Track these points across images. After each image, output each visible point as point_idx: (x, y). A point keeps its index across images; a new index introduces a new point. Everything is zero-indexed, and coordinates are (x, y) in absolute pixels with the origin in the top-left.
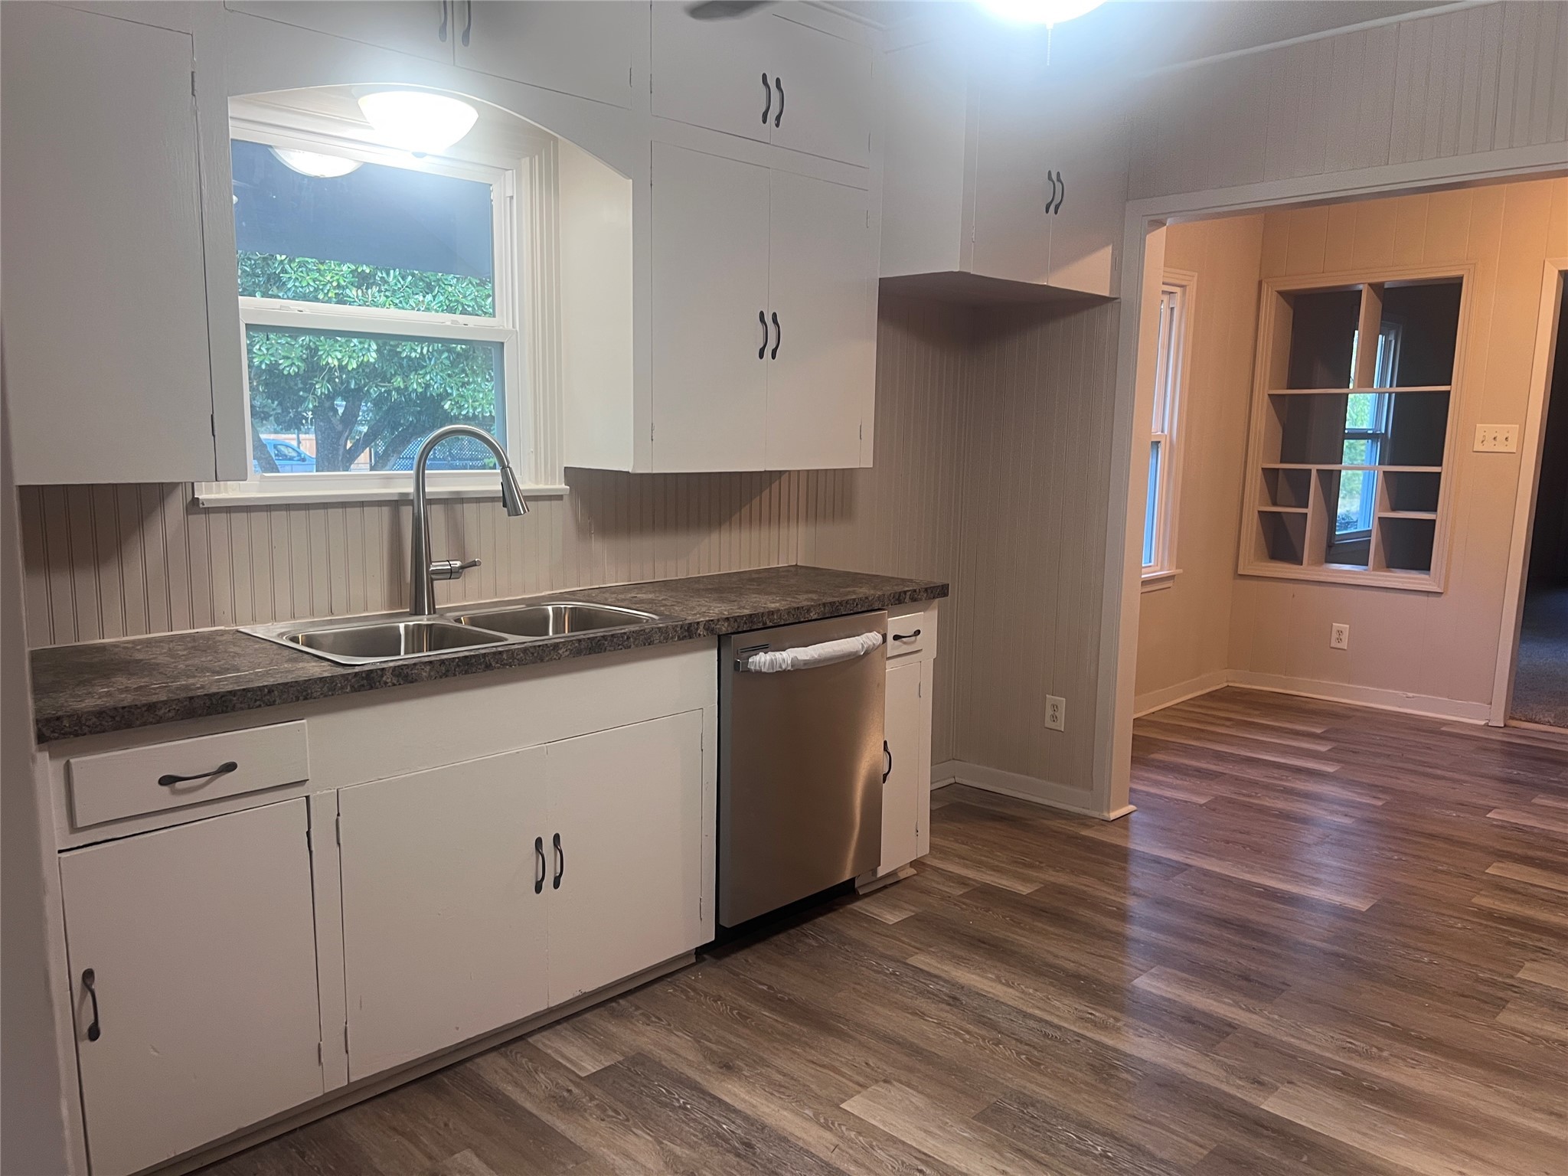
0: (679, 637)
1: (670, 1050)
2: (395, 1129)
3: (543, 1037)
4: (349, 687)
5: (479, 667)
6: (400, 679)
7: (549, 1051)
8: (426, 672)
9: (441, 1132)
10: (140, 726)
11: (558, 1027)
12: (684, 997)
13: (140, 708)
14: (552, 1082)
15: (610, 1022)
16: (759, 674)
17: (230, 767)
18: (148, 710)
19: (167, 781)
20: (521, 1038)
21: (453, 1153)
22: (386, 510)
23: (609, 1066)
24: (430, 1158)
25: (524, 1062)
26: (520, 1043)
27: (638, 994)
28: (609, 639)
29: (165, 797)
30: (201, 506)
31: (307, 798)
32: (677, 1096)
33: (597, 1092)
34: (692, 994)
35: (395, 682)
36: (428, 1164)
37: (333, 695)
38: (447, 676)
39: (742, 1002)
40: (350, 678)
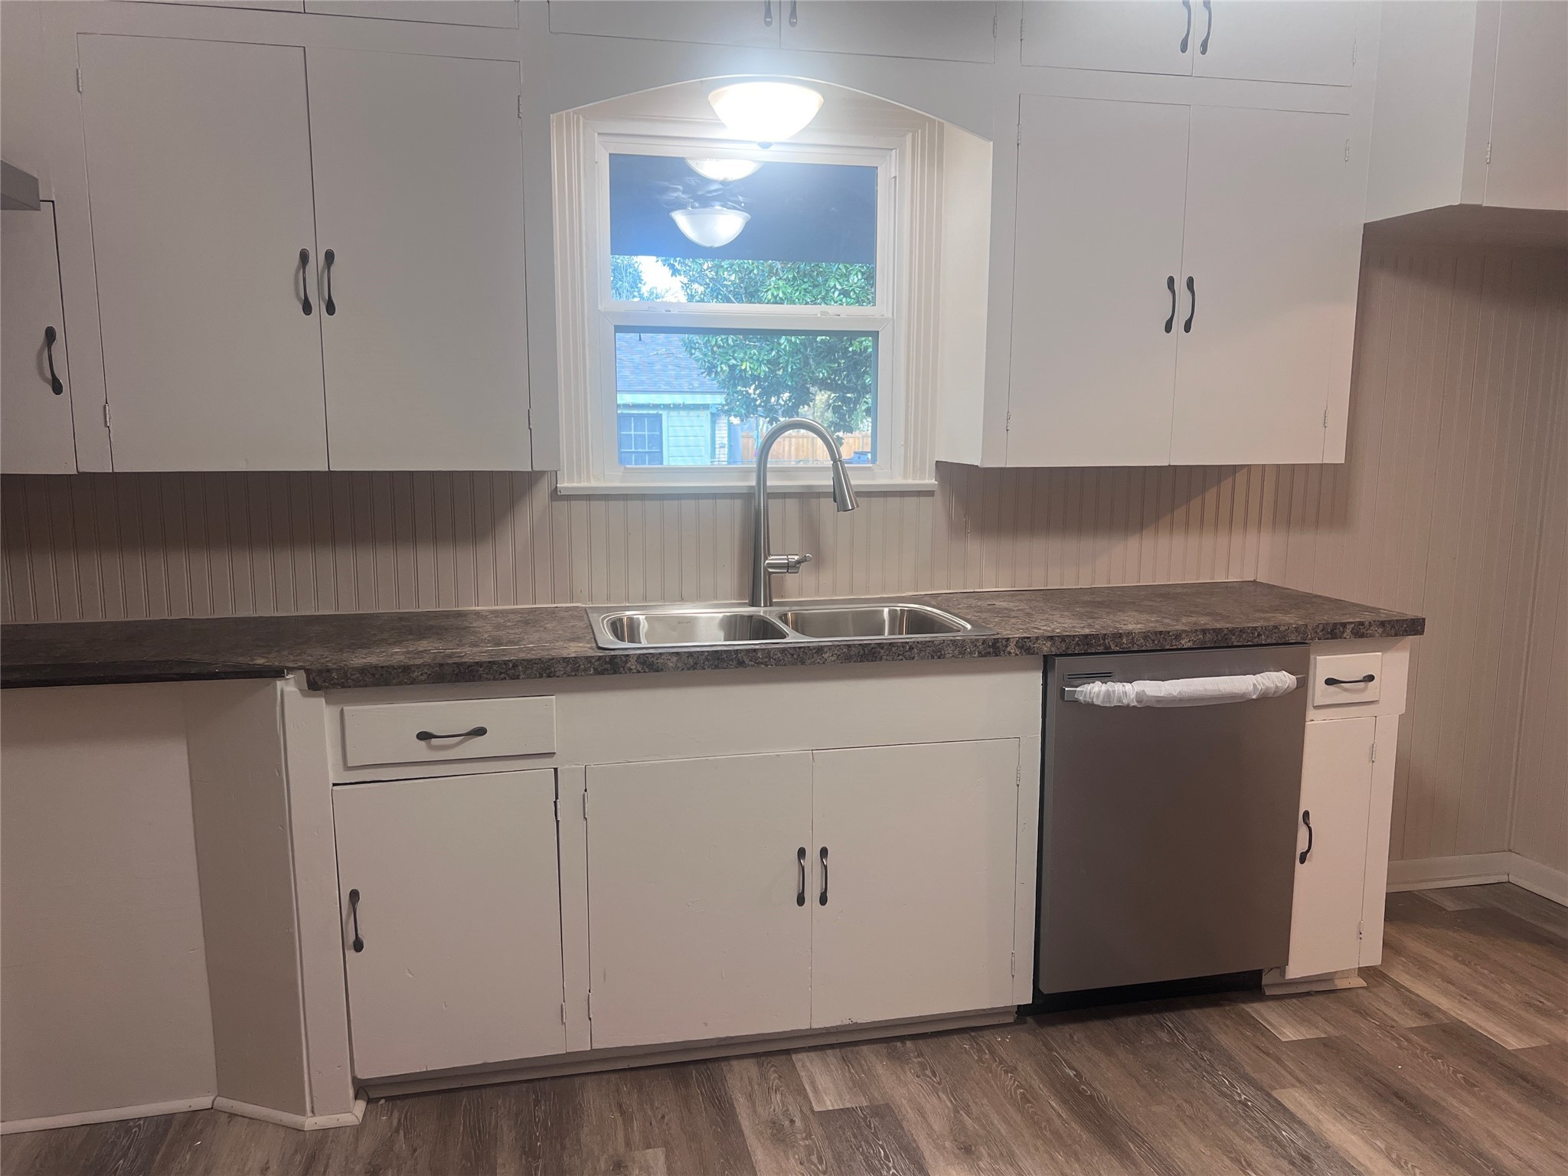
0: (980, 653)
1: (921, 1112)
2: (620, 1106)
3: (808, 1057)
4: (592, 669)
5: (731, 663)
6: (645, 667)
7: (803, 1074)
8: (672, 662)
9: (654, 1123)
10: (396, 685)
11: (829, 1052)
12: (976, 1058)
13: (396, 669)
14: (783, 1106)
15: (882, 1062)
17: (480, 732)
18: (403, 671)
19: (424, 736)
20: (788, 1052)
21: (649, 1147)
22: (738, 503)
23: (848, 1109)
24: (628, 1144)
25: (772, 1078)
26: (783, 1057)
27: (930, 1041)
28: (886, 647)
29: (421, 751)
30: (559, 493)
31: (556, 770)
32: (891, 1165)
33: (818, 1131)
34: (987, 1057)
35: (640, 669)
36: (622, 1150)
37: (576, 675)
38: (695, 669)
39: (1036, 1083)
40: (593, 661)
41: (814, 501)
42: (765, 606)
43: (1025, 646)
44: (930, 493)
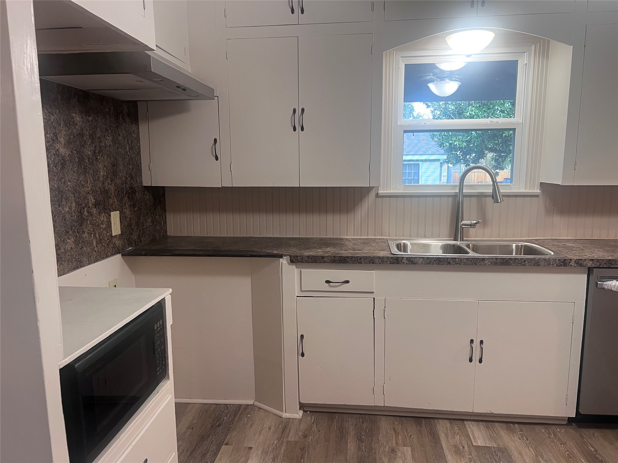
0: (557, 264)
1: (520, 453)
2: (394, 429)
3: (471, 424)
4: (389, 262)
5: (445, 262)
6: (410, 262)
7: (469, 430)
8: (421, 261)
9: (407, 437)
10: (319, 263)
11: (481, 423)
12: (547, 436)
13: (319, 257)
14: (460, 441)
15: (504, 430)
16: (610, 291)
17: (347, 282)
18: (322, 258)
19: (328, 282)
20: (462, 420)
21: (405, 446)
22: (450, 199)
23: (488, 447)
24: (397, 444)
25: (456, 429)
26: (461, 422)
27: (526, 426)
28: (513, 260)
29: (326, 287)
30: (379, 195)
31: (374, 298)
33: (474, 453)
34: (553, 436)
35: (408, 263)
36: (394, 445)
37: (383, 264)
38: (430, 264)
39: (575, 451)
40: (389, 258)
41: (484, 198)
42: (460, 241)
43: (579, 263)
44: (537, 196)
